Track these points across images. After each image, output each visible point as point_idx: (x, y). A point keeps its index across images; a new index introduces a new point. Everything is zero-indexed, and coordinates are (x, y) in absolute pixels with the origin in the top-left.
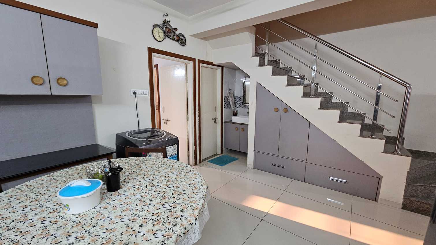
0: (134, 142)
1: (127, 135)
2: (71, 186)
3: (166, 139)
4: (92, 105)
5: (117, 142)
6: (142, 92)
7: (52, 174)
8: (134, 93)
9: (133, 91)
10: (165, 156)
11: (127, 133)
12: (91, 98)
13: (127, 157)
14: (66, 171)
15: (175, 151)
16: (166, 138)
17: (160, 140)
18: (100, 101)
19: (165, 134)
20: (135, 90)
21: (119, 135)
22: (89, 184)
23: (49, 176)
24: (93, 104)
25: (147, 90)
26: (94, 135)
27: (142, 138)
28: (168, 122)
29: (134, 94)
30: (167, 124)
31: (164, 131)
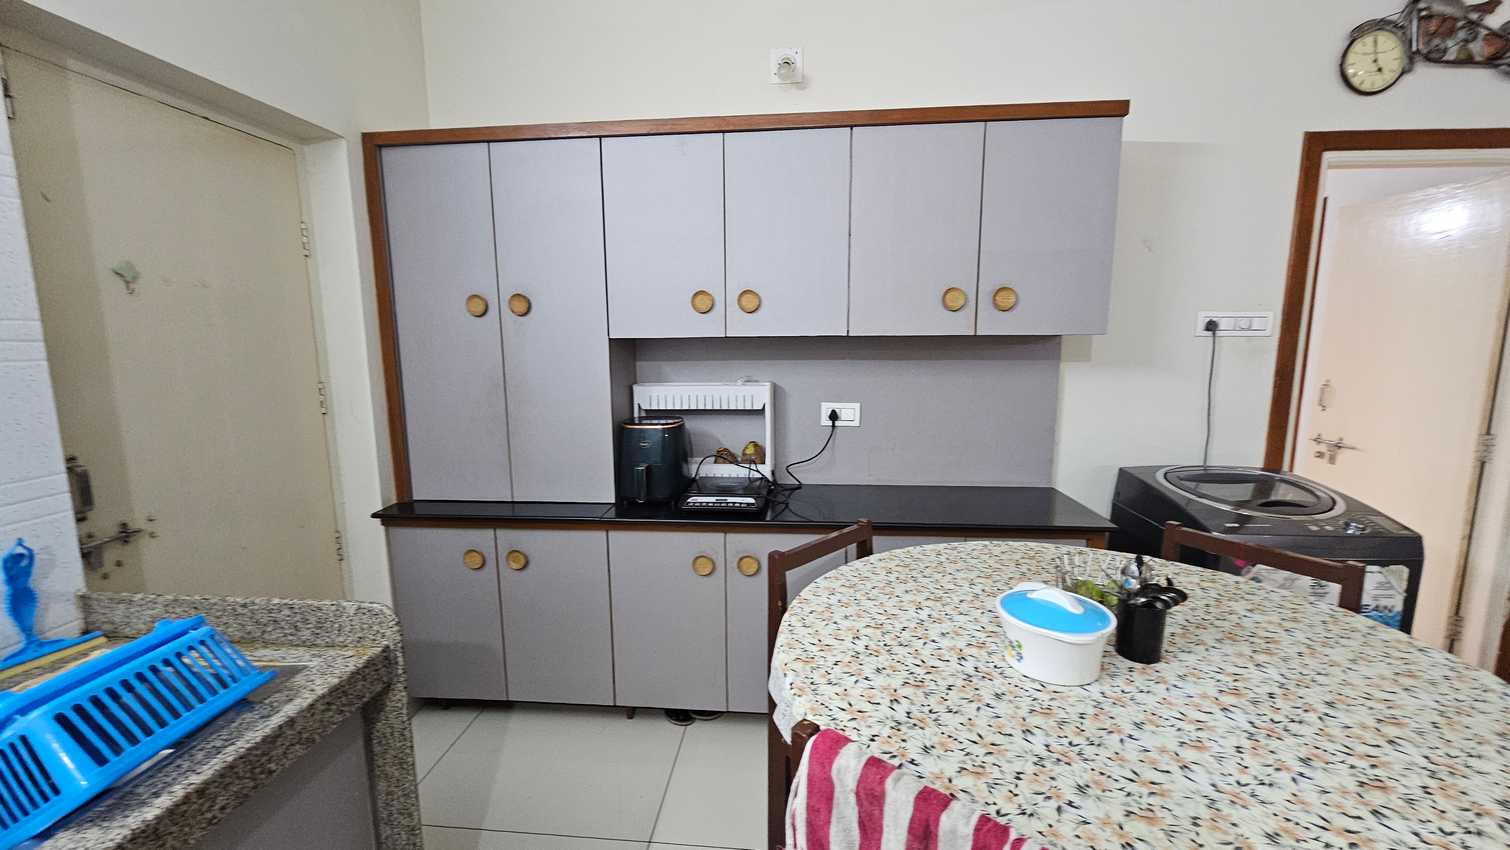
0: (1192, 510)
1: (1160, 476)
2: (1029, 595)
3: (1346, 529)
4: (1058, 367)
5: (1117, 494)
6: (1244, 324)
7: (956, 544)
8: (1211, 326)
9: (1208, 319)
10: (1351, 601)
11: (1163, 470)
12: (1059, 344)
13: (1168, 559)
14: (986, 546)
15: (1390, 597)
16: (1347, 525)
17: (1315, 528)
18: (1084, 356)
19: (1340, 508)
20: (1213, 315)
21: (1131, 475)
22: (1078, 610)
23: (949, 547)
24: (1063, 366)
25: (1270, 315)
26: (1049, 462)
27: (1220, 501)
28: (1343, 456)
29: (1207, 329)
30: (1332, 460)
31: (1335, 492)
